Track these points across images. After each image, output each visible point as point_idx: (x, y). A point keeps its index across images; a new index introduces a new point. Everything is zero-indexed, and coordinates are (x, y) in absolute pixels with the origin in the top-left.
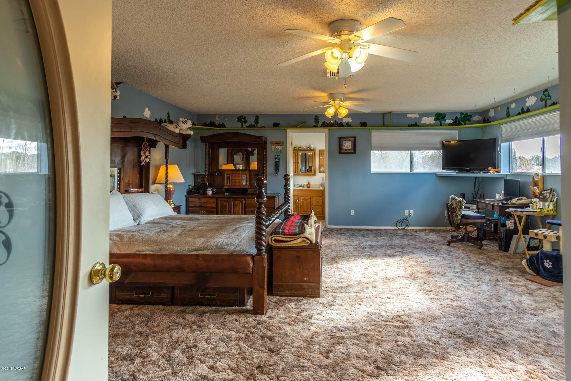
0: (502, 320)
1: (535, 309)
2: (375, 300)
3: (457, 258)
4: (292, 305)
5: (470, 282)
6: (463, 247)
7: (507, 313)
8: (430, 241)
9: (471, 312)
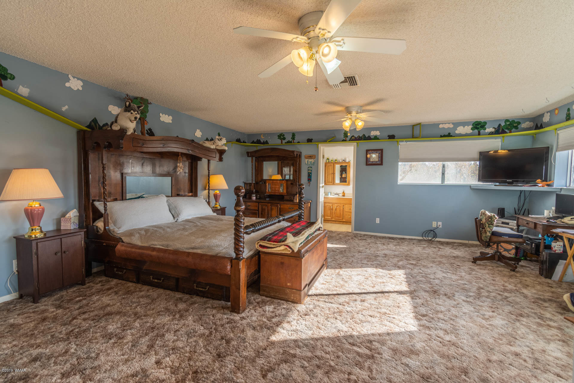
0: (504, 374)
1: (564, 367)
2: (356, 316)
3: (477, 279)
4: (269, 308)
5: (481, 312)
6: (492, 266)
7: (516, 364)
8: (454, 255)
9: (465, 352)
